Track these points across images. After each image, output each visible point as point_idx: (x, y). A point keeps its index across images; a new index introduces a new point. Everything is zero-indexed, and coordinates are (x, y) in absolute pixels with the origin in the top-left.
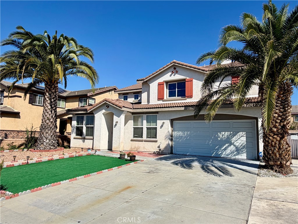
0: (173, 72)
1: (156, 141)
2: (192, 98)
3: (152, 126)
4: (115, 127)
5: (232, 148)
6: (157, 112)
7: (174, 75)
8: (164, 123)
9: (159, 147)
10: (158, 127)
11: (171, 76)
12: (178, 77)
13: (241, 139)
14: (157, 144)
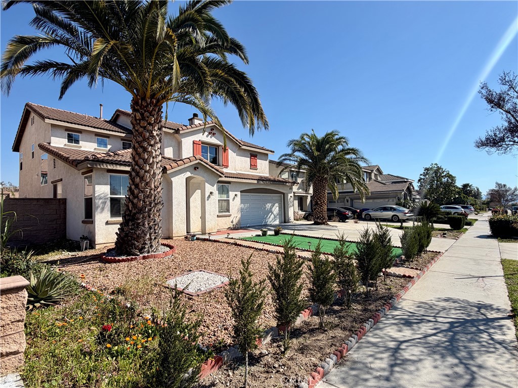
0: (210, 133)
1: (229, 216)
2: (227, 168)
3: (224, 197)
4: (208, 200)
5: (273, 216)
6: (229, 183)
7: (211, 137)
8: (236, 195)
9: (232, 222)
10: (231, 199)
11: (207, 136)
12: (214, 140)
13: (276, 209)
14: (231, 219)
